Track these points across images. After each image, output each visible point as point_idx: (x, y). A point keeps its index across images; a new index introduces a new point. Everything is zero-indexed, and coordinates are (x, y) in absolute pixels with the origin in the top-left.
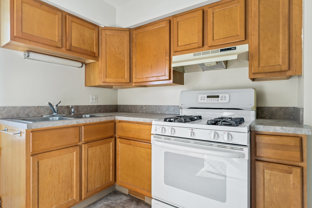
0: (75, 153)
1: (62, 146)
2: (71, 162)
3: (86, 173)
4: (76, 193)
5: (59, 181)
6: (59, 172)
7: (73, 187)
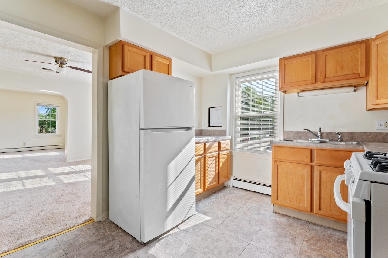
0: (306, 170)
1: (295, 161)
2: (303, 176)
3: (317, 191)
4: (307, 203)
5: (292, 185)
6: (293, 179)
7: (305, 197)
